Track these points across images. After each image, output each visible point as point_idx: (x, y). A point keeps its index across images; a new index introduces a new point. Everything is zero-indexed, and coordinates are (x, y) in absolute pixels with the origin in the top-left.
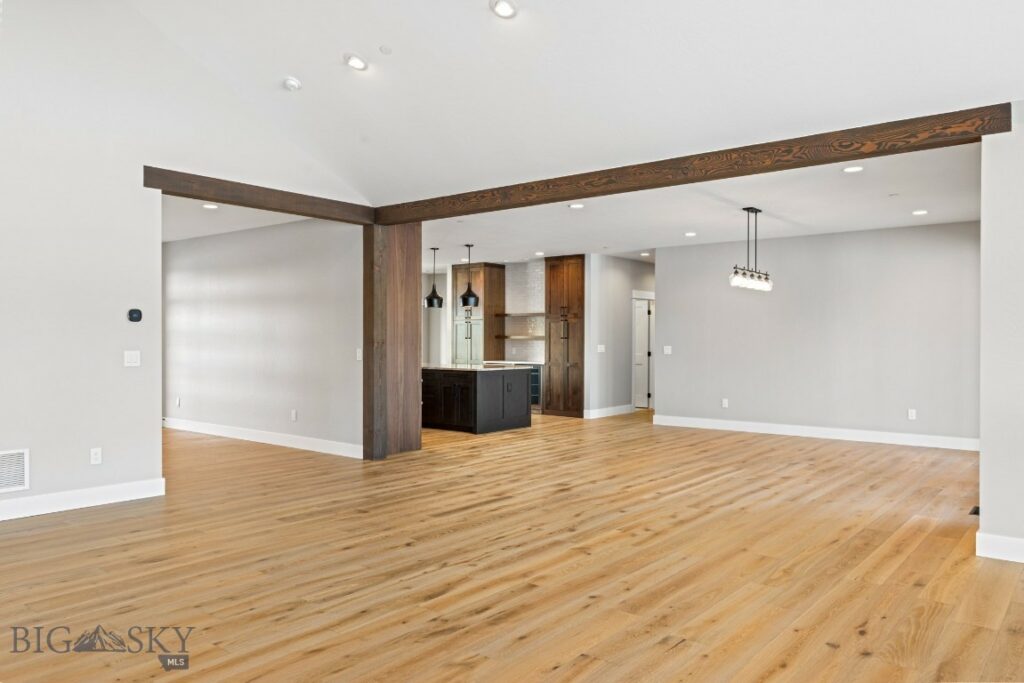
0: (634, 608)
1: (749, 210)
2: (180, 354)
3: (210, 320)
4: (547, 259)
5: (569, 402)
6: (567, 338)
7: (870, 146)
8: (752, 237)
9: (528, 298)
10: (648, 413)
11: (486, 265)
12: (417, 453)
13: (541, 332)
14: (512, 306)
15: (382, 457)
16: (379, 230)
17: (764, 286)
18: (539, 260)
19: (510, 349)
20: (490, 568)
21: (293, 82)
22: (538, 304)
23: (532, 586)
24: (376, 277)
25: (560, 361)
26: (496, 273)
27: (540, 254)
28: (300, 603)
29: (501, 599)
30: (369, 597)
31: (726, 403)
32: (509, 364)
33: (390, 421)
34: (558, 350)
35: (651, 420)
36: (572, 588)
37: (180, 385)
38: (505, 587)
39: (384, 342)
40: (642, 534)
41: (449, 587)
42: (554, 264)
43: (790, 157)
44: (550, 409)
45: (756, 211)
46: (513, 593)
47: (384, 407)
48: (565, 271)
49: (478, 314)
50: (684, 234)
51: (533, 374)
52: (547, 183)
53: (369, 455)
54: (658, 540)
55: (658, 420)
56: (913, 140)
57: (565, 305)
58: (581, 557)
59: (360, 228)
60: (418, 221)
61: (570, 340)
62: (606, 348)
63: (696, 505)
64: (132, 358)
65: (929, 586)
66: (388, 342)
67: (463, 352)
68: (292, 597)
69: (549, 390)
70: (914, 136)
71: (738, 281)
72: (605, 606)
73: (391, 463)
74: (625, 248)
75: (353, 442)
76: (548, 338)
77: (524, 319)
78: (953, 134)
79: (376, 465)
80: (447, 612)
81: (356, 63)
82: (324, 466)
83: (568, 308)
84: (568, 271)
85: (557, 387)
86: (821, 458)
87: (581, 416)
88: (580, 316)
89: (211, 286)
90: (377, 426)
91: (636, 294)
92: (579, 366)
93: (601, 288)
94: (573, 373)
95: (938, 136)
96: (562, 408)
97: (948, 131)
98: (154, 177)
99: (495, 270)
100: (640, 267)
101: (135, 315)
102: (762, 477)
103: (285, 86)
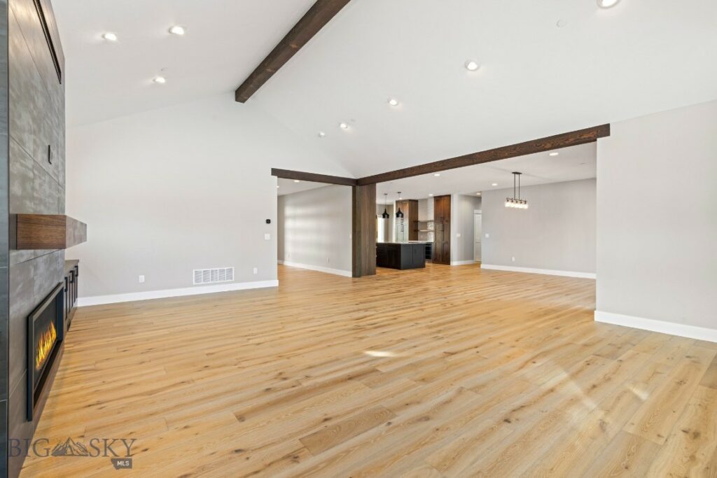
0: (430, 327)
1: (515, 173)
2: (289, 237)
3: (300, 224)
4: (435, 197)
5: (444, 258)
7: (549, 145)
8: (517, 185)
9: (427, 214)
10: (478, 264)
11: (410, 200)
12: (374, 276)
13: (432, 228)
14: (421, 218)
15: (359, 276)
16: (358, 188)
17: (525, 206)
18: (431, 198)
19: (420, 236)
20: (383, 313)
21: (322, 134)
22: (431, 216)
23: (395, 319)
24: (357, 206)
25: (440, 240)
26: (414, 204)
27: (431, 195)
28: (313, 318)
29: (383, 321)
30: (335, 318)
31: (513, 259)
32: (420, 242)
33: (363, 263)
34: (440, 236)
35: (480, 267)
36: (410, 320)
37: (289, 249)
38: (386, 318)
39: (360, 232)
40: (448, 305)
41: (365, 317)
42: (438, 199)
43: (515, 152)
44: (436, 261)
45: (519, 173)
46: (387, 320)
47: (360, 258)
48: (442, 202)
49: (406, 222)
50: (491, 185)
51: (428, 247)
52: (419, 167)
53: (354, 276)
54: (455, 308)
55: (483, 266)
56: (567, 142)
57: (443, 216)
58: (421, 312)
59: (351, 187)
60: (374, 183)
62: (461, 236)
63: (478, 298)
64: (267, 236)
65: (561, 329)
66: (362, 231)
67: (400, 237)
68: (311, 317)
69: (436, 254)
70: (567, 140)
71: (508, 204)
72: (419, 326)
73: (362, 279)
74: (469, 192)
75: (348, 270)
76: (435, 231)
77: (426, 223)
78: (584, 138)
79: (357, 279)
80: (361, 324)
81: (343, 126)
82: (338, 279)
83: (444, 218)
84: (444, 202)
85: (439, 252)
86: (550, 283)
87: (449, 264)
88: (449, 221)
89: (300, 211)
90: (357, 265)
91: (476, 211)
92: (448, 243)
93: (458, 209)
94: (446, 245)
95: (578, 139)
96: (441, 260)
97: (582, 137)
98: (275, 172)
99: (414, 203)
100: (476, 200)
101: (268, 221)
102: (515, 289)
103: (320, 136)
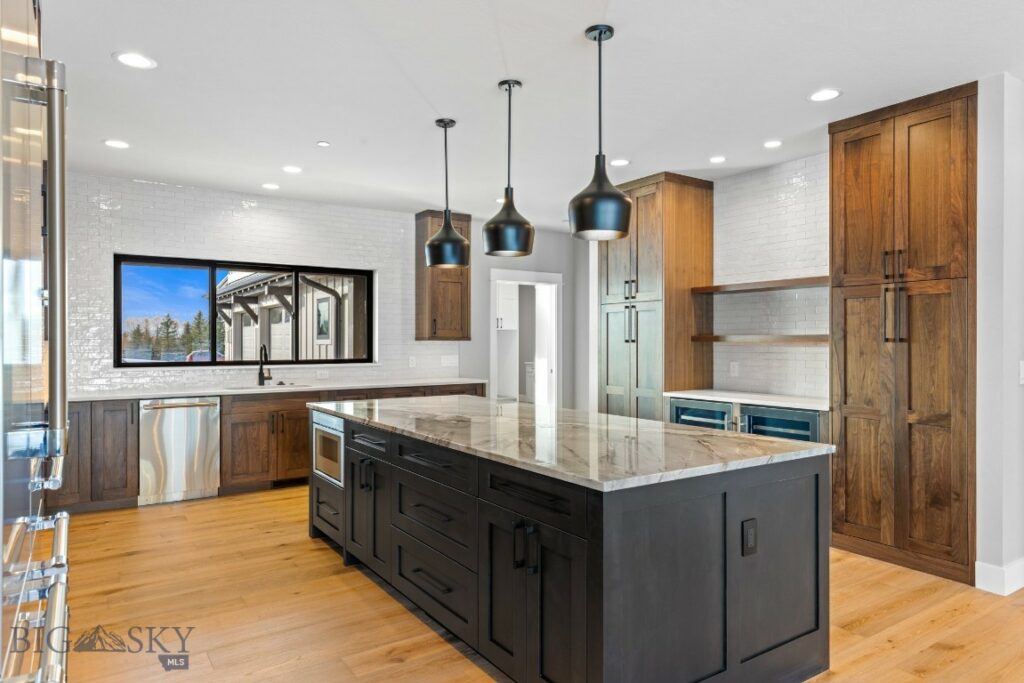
4: (836, 129)
6: (908, 340)
13: (818, 324)
42: (854, 136)
57: (900, 245)
61: (914, 346)
76: (840, 337)
